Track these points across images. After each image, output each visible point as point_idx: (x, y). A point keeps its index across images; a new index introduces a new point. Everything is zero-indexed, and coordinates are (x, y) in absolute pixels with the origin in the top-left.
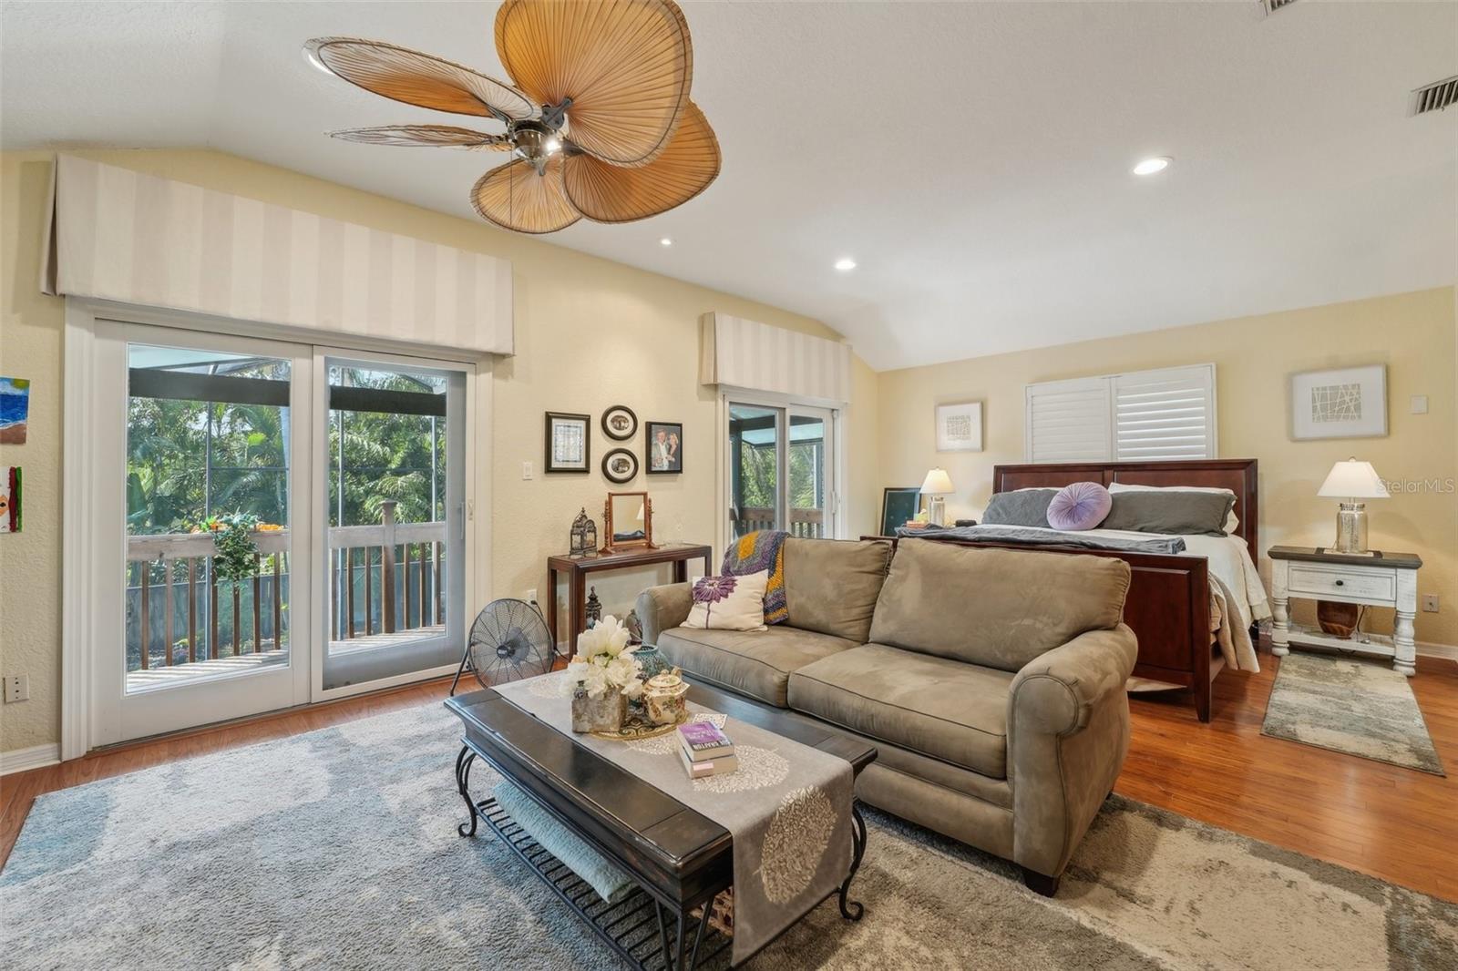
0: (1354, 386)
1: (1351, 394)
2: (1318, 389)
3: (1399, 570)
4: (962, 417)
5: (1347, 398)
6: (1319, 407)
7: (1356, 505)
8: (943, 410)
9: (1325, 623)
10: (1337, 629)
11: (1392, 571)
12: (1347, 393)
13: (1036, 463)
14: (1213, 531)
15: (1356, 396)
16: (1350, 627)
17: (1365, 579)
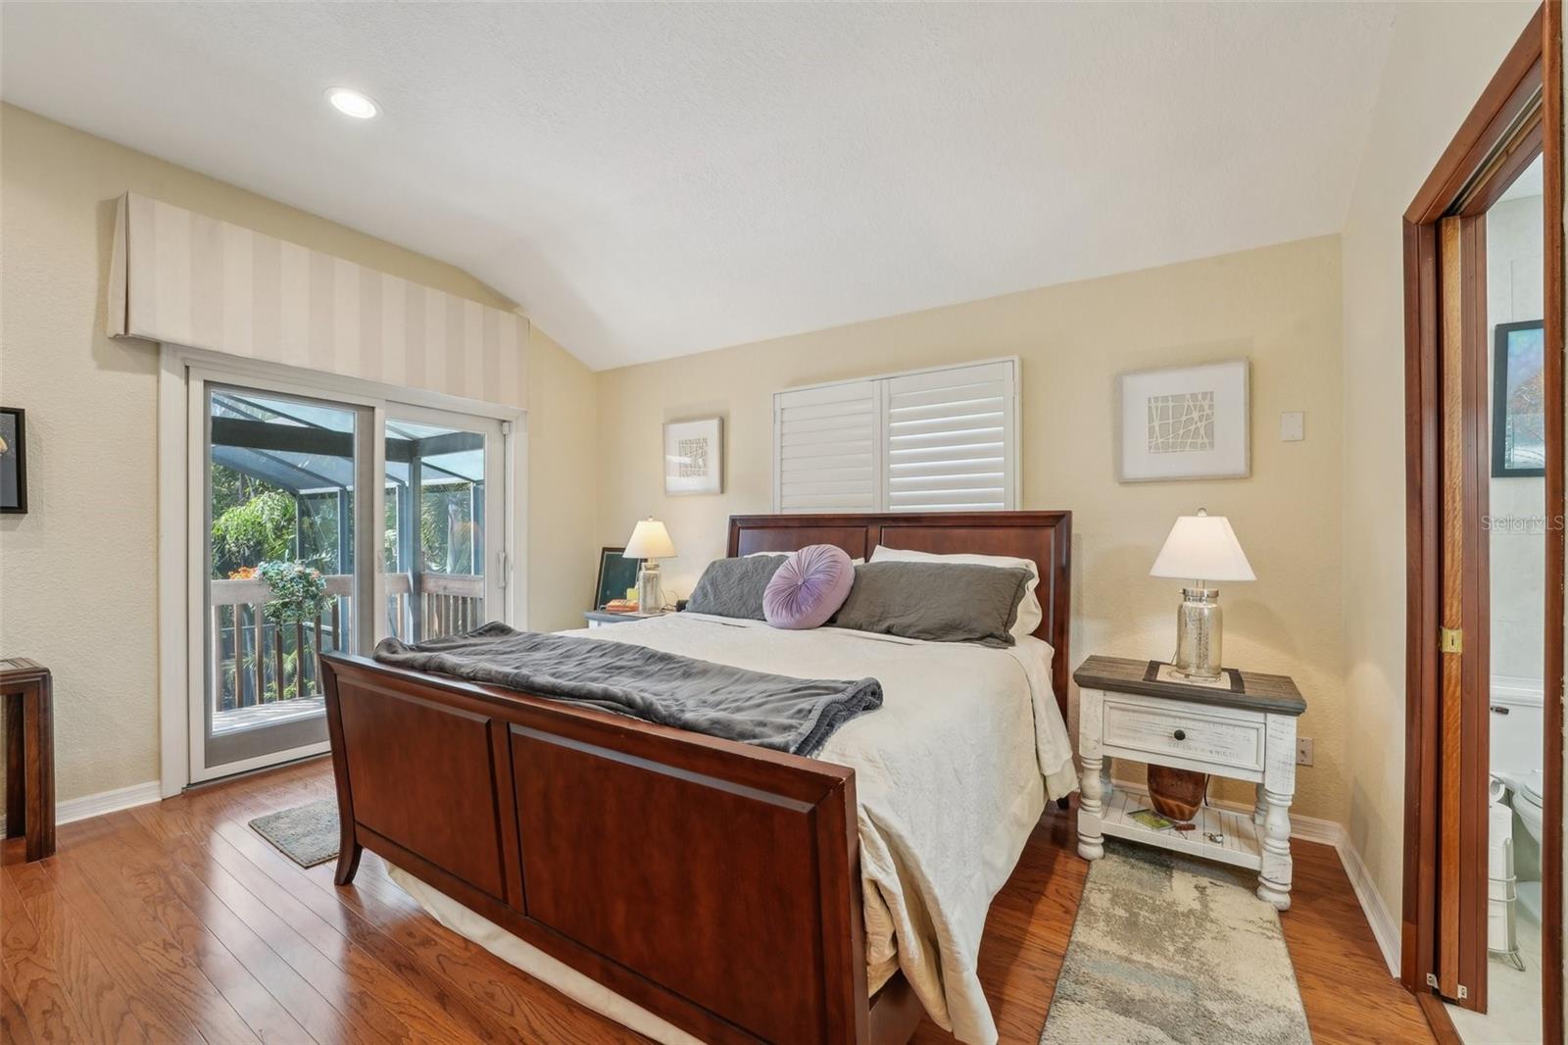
0: (1204, 395)
1: (1201, 409)
2: (1156, 399)
3: (1271, 717)
4: (698, 441)
5: (1195, 415)
6: (1157, 429)
7: (1206, 593)
8: (674, 428)
9: (1160, 798)
10: (1176, 809)
11: (1259, 717)
12: (1195, 406)
13: (786, 512)
14: (991, 636)
15: (1207, 411)
16: (1194, 806)
17: (1219, 729)
